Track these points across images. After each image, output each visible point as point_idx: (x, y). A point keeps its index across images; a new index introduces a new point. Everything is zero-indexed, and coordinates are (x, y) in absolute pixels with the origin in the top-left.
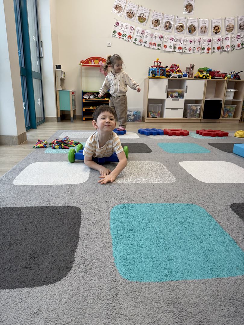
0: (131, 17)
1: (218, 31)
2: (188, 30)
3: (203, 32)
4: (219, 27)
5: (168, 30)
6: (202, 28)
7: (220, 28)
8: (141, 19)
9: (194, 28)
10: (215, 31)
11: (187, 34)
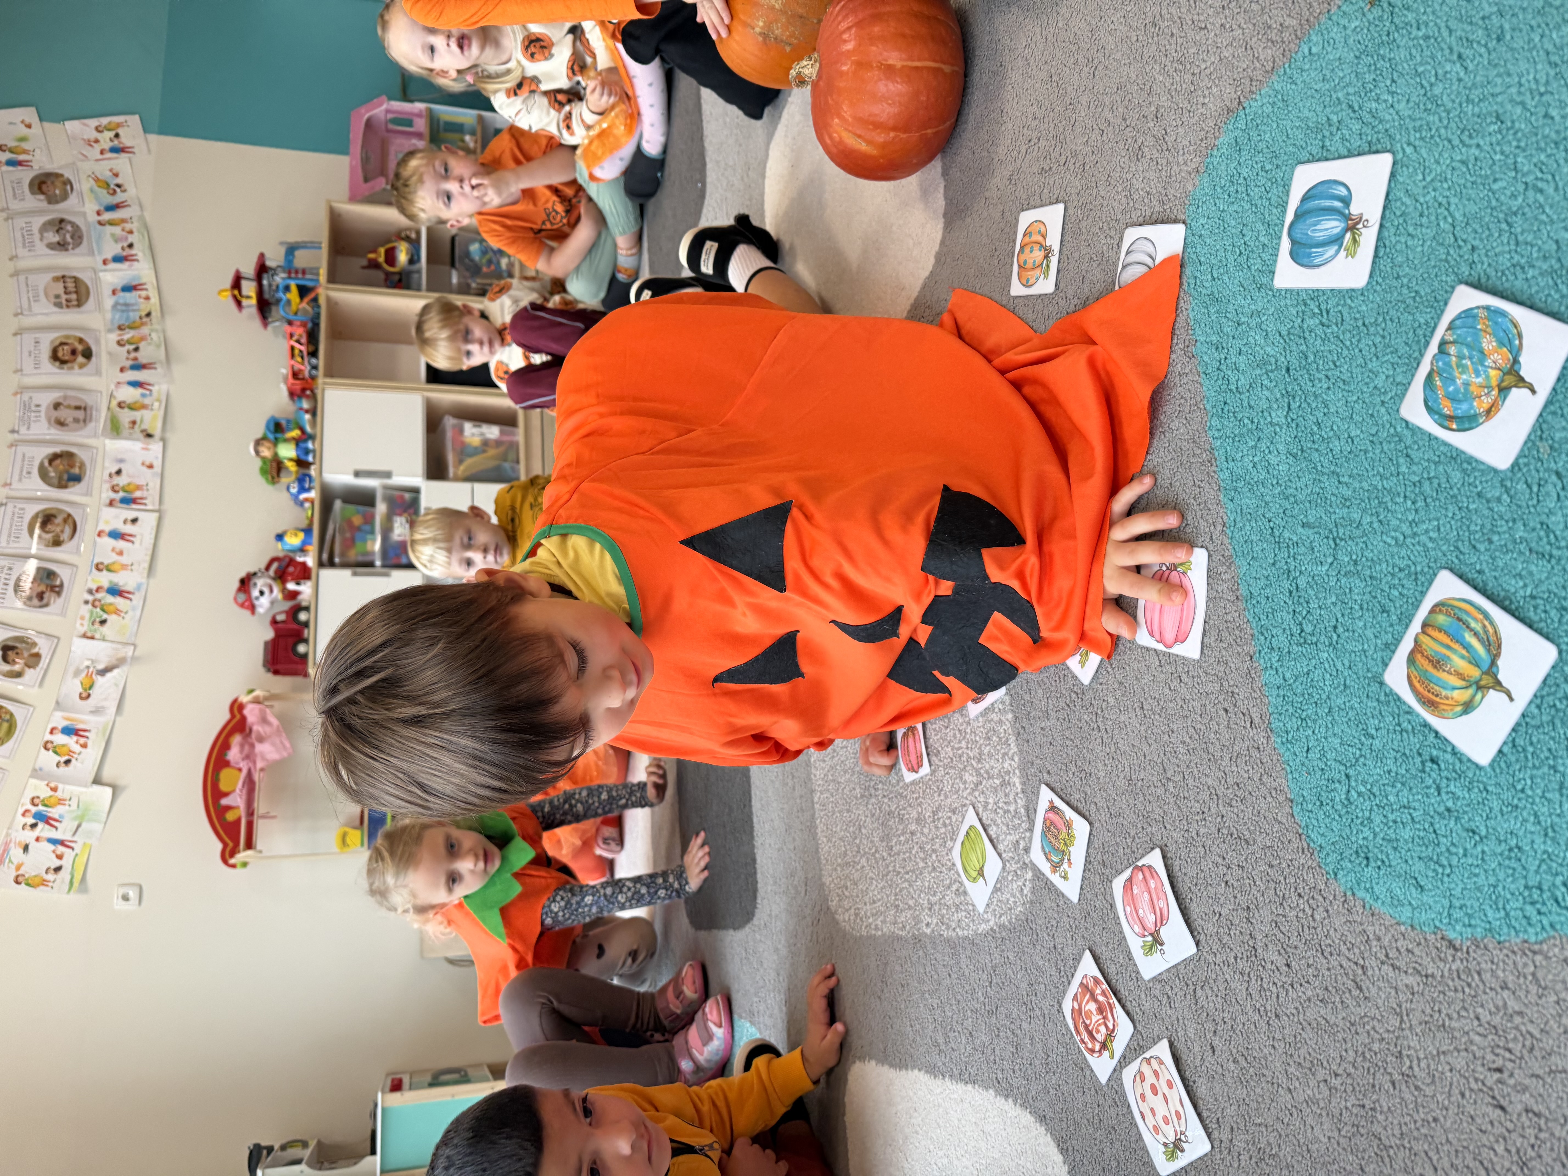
3: (81, 417)
11: (88, 493)
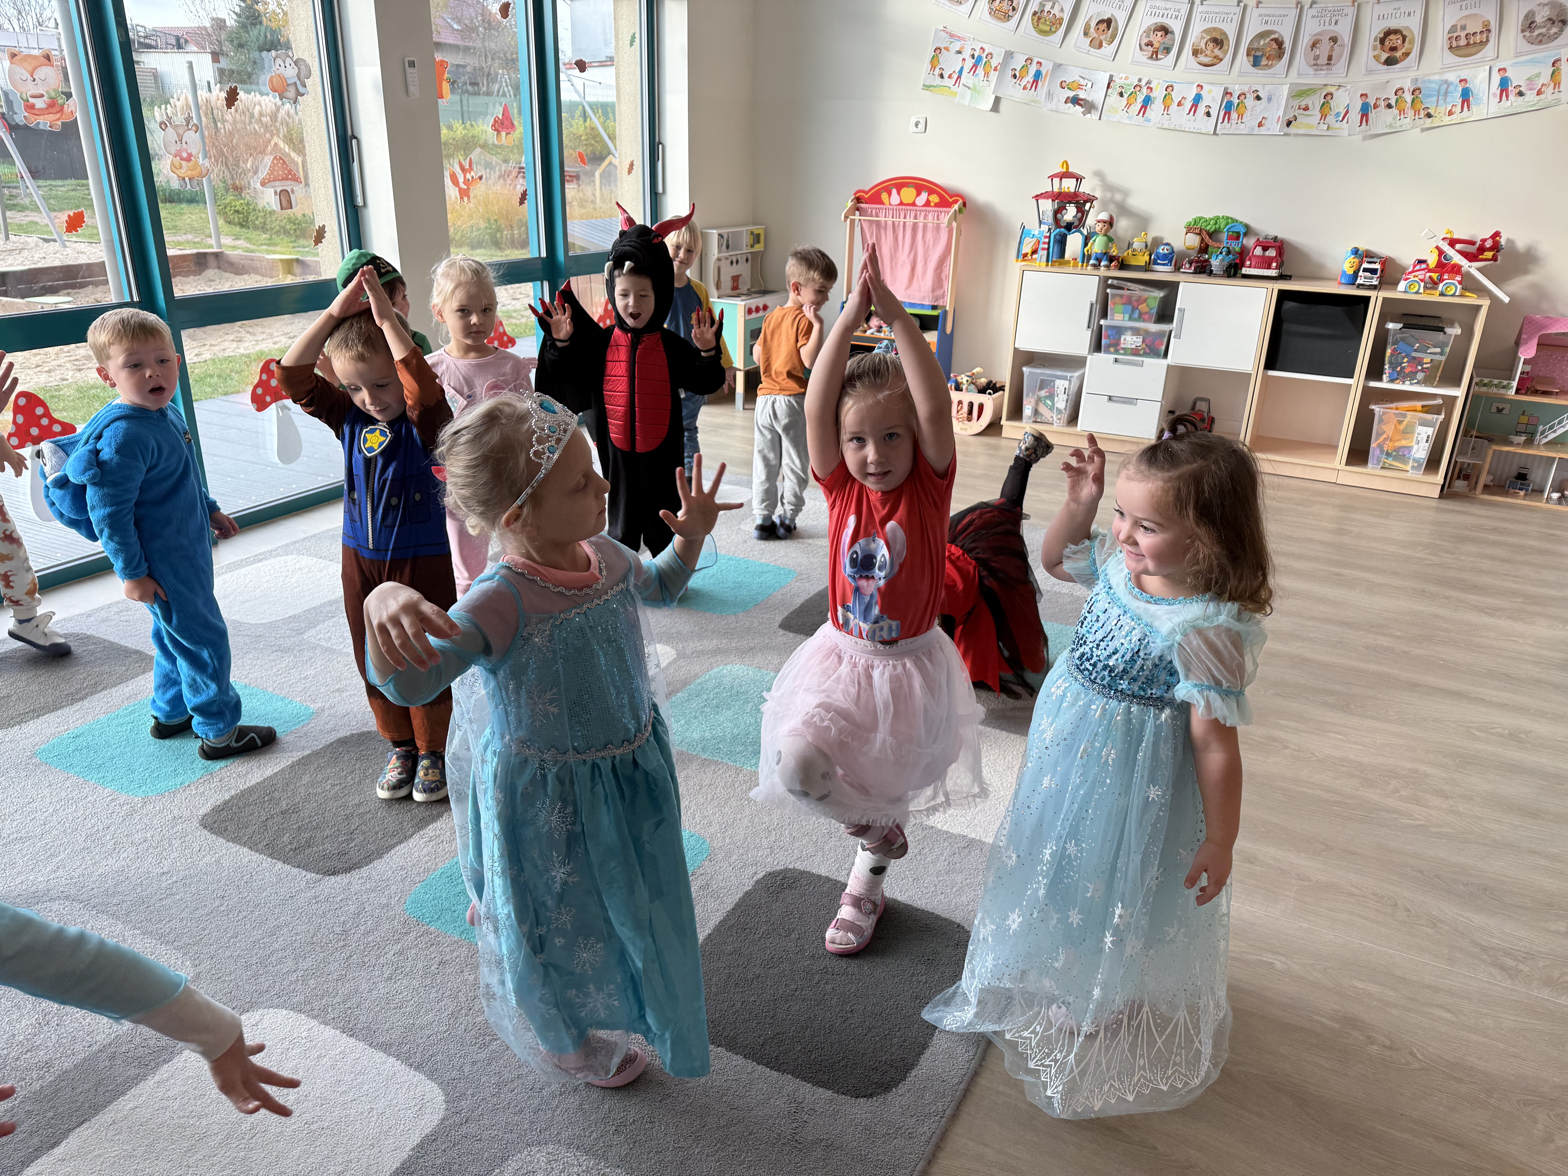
0: (1007, 17)
1: (1398, 54)
2: (1247, 55)
3: (1319, 62)
4: (1404, 38)
5: (1157, 59)
6: (1314, 46)
7: (1412, 42)
8: (1043, 20)
9: (1275, 46)
10: (1384, 56)
11: (1241, 74)
